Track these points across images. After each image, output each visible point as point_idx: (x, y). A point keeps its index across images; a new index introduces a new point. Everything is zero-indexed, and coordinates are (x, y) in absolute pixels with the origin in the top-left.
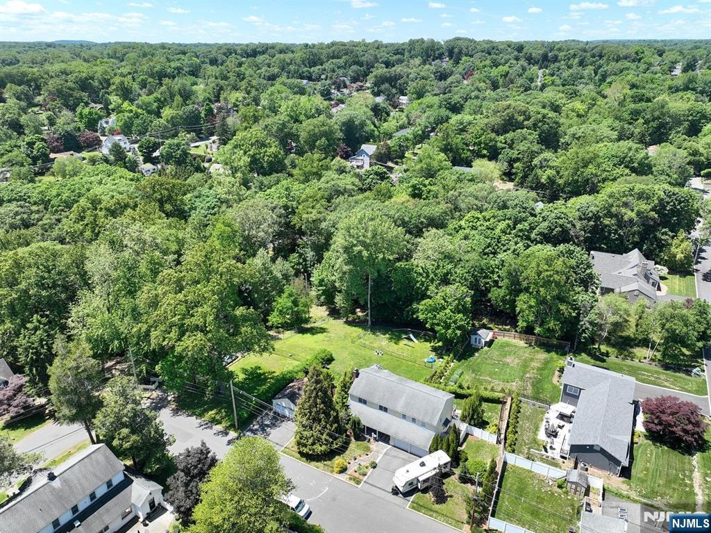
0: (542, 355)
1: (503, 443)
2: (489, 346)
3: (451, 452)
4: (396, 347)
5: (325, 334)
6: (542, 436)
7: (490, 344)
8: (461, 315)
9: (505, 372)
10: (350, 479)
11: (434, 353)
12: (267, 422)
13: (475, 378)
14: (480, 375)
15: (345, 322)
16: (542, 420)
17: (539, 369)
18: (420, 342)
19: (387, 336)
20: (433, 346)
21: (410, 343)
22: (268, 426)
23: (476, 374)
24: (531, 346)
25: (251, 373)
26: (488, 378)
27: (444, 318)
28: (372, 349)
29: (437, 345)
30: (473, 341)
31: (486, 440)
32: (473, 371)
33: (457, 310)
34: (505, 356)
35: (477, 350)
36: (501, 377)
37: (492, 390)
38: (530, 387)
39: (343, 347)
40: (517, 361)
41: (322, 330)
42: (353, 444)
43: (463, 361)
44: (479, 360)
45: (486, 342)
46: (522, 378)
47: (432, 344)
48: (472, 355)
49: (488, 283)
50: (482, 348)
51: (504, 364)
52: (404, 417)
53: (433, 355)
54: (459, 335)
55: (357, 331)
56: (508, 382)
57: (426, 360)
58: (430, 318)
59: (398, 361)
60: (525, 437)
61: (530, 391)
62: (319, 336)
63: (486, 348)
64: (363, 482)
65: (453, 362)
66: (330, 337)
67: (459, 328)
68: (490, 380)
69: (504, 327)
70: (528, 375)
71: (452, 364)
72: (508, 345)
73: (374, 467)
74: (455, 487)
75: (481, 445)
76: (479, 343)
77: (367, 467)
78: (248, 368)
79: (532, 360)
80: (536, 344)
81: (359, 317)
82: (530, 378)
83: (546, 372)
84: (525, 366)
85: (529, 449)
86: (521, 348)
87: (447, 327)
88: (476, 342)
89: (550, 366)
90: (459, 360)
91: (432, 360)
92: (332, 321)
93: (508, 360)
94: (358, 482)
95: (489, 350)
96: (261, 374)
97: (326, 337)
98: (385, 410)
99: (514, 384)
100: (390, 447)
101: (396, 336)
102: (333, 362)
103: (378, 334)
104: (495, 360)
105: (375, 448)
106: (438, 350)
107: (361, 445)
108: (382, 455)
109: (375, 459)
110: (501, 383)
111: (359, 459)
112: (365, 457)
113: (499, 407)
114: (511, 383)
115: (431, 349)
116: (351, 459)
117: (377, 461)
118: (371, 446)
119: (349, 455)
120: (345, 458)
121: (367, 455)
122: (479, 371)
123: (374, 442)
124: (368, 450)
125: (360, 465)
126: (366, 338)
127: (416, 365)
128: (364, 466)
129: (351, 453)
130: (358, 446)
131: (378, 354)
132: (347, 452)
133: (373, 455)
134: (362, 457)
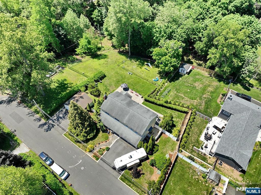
0: (215, 83)
1: (180, 141)
3: (148, 150)
4: (140, 70)
5: (106, 59)
6: (202, 138)
7: (189, 73)
8: (175, 59)
9: (193, 92)
10: (94, 156)
11: (159, 75)
12: (61, 116)
13: (176, 94)
14: (179, 93)
15: (118, 52)
16: (205, 128)
17: (212, 92)
18: (153, 68)
19: (137, 62)
20: (159, 71)
21: (148, 68)
22: (61, 118)
23: (177, 92)
24: (211, 76)
25: (61, 83)
26: (182, 95)
27: (165, 60)
28: (127, 70)
30: (180, 71)
31: (172, 137)
32: (176, 89)
33: (173, 56)
34: (195, 82)
35: (181, 76)
36: (190, 95)
37: (182, 105)
38: (204, 104)
39: (112, 69)
40: (201, 86)
41: (105, 57)
42: (101, 134)
43: (172, 82)
44: (181, 83)
45: (187, 72)
46: (201, 99)
47: (159, 69)
48: (178, 79)
49: (195, 38)
50: (184, 75)
51: (193, 87)
54: (172, 70)
55: (123, 58)
56: (192, 99)
57: (153, 80)
59: (139, 79)
61: (203, 107)
62: (102, 61)
63: (187, 75)
64: (100, 159)
65: (167, 82)
66: (107, 61)
67: (172, 66)
68: (184, 96)
69: (200, 62)
70: (204, 96)
71: (166, 84)
72: (198, 74)
73: (108, 151)
74: (147, 168)
76: (183, 72)
77: (104, 150)
78: (60, 80)
79: (209, 86)
80: (214, 75)
81: (126, 50)
82: (205, 98)
83: (215, 95)
84: (204, 89)
85: (193, 146)
86: (205, 77)
88: (182, 71)
89: (218, 91)
90: (170, 82)
91: (156, 80)
92: (112, 50)
93: (196, 84)
94: (97, 159)
95: (188, 77)
96: (66, 84)
97: (105, 61)
98: (118, 120)
99: (196, 101)
100: (119, 138)
101: (142, 63)
102: (106, 78)
103: (133, 61)
104: (189, 84)
105: (111, 138)
106: (161, 73)
107: (104, 135)
108: (114, 143)
109: (109, 145)
110: (189, 100)
111: (101, 144)
112: (104, 143)
113: (184, 116)
114: (194, 100)
115: (158, 73)
116: (97, 144)
117: (110, 147)
118: (109, 137)
119: (97, 141)
120: (94, 142)
121: (106, 142)
122: (179, 90)
123: (112, 134)
124: (107, 138)
125: (101, 149)
126: (126, 63)
127: (148, 82)
128: (103, 149)
129: (98, 140)
130: (103, 136)
131: (130, 74)
132: (96, 139)
133: (109, 142)
134: (103, 143)
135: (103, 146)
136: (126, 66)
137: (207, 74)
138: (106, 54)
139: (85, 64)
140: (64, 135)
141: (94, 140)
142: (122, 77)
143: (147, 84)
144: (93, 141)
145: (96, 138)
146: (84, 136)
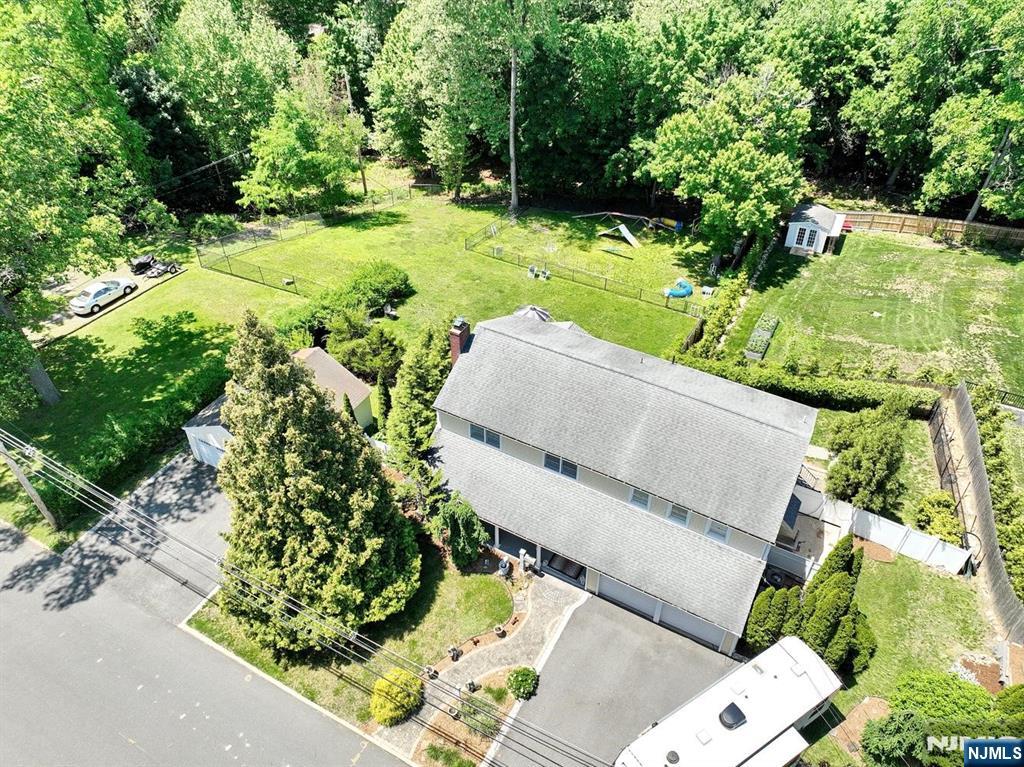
2: (837, 251)
4: (583, 257)
5: (398, 227)
7: (835, 245)
9: (904, 319)
11: (685, 272)
13: (815, 340)
14: (829, 330)
15: (453, 201)
18: (644, 244)
19: (561, 230)
20: (680, 254)
21: (621, 247)
23: (818, 329)
24: (951, 247)
26: (855, 339)
27: (733, 166)
28: (520, 263)
29: (690, 250)
30: (791, 240)
31: (918, 558)
32: (807, 319)
34: (887, 276)
35: (805, 261)
36: (897, 334)
39: (441, 260)
40: (928, 289)
41: (393, 218)
42: (453, 585)
43: (771, 290)
44: (816, 289)
46: (959, 337)
47: (678, 248)
48: (792, 273)
50: (817, 257)
51: (893, 298)
52: (641, 497)
53: (683, 276)
55: (487, 218)
56: (921, 350)
57: (667, 291)
58: (690, 168)
59: (591, 293)
62: (379, 235)
63: (829, 257)
65: (744, 294)
66: (409, 235)
67: (773, 196)
68: (866, 343)
69: (860, 202)
70: (974, 329)
71: (743, 300)
72: (885, 247)
73: (529, 695)
75: (906, 580)
76: (811, 242)
78: (156, 318)
79: (971, 285)
81: (488, 190)
82: (984, 338)
84: (958, 301)
86: (927, 255)
87: (740, 194)
90: (761, 289)
91: (683, 291)
92: (420, 199)
93: (904, 285)
95: (838, 263)
97: (398, 234)
98: (570, 469)
99: (941, 354)
100: (584, 596)
101: (582, 230)
102: (411, 301)
103: (536, 225)
104: (862, 288)
105: (530, 604)
106: (695, 263)
107: (479, 591)
108: (557, 636)
109: (530, 655)
110: (905, 353)
111: (470, 654)
112: (491, 644)
113: (919, 431)
114: (934, 352)
115: (676, 261)
116: (440, 656)
117: (538, 666)
118: (518, 597)
119: (435, 636)
120: (419, 650)
121: (503, 635)
122: (824, 319)
123: (529, 577)
124: (502, 615)
125: (474, 688)
126: (504, 236)
127: (643, 305)
128: (489, 690)
129: (442, 627)
130: (468, 595)
131: (537, 276)
132: (429, 622)
133: (523, 635)
134: (480, 648)
135: (490, 665)
136: (508, 248)
137: (926, 243)
138: (394, 210)
139: (291, 249)
140: (189, 623)
141: (415, 635)
142: (501, 292)
143: (641, 313)
144: (407, 637)
145: (422, 617)
146: (343, 605)
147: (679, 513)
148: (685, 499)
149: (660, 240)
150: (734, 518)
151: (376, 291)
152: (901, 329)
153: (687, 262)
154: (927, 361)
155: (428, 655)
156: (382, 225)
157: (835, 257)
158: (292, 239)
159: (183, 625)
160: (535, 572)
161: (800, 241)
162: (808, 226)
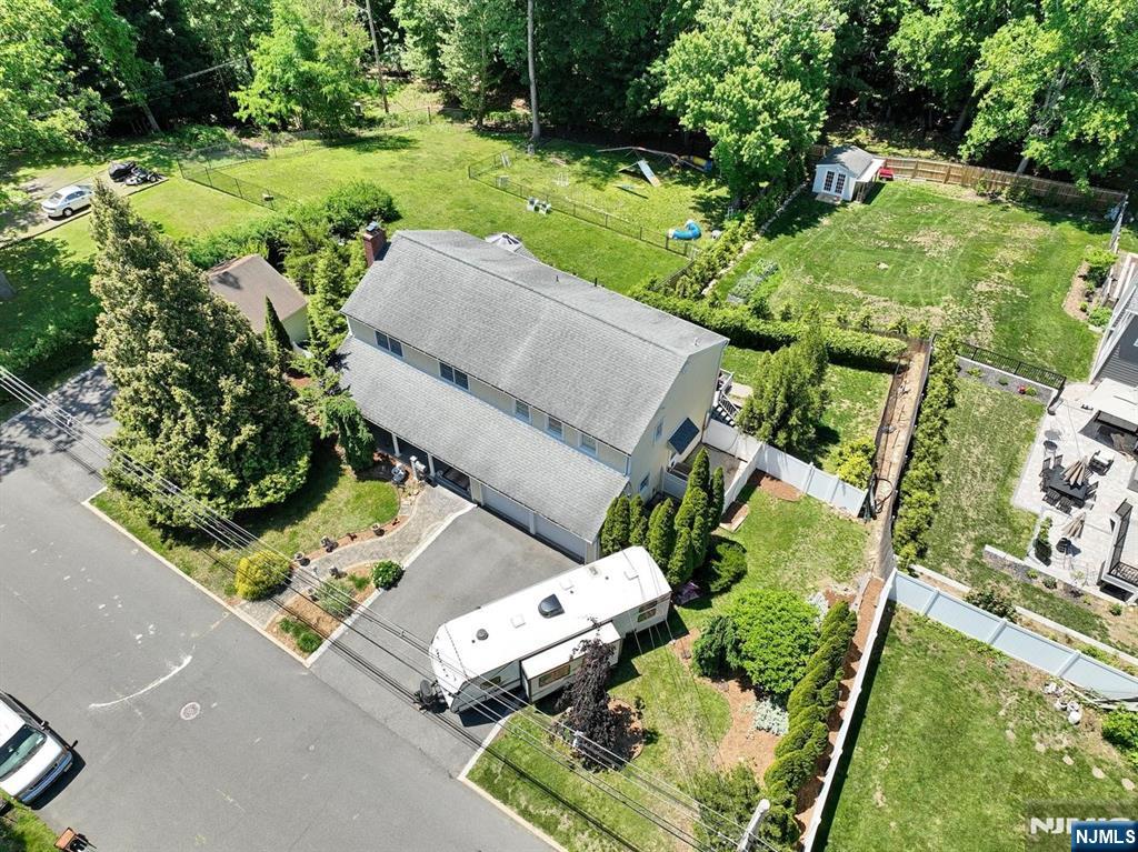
0: (1031, 229)
2: (867, 200)
4: (597, 194)
5: (404, 152)
6: (1028, 495)
7: (869, 192)
9: (910, 272)
10: (285, 626)
11: (701, 216)
13: (811, 289)
14: (829, 280)
15: (474, 128)
16: (1031, 438)
17: (1018, 269)
18: (667, 186)
19: (578, 166)
20: (701, 197)
21: (639, 187)
23: (817, 278)
24: (995, 202)
26: (852, 290)
28: (522, 194)
29: (714, 194)
30: (819, 185)
31: (825, 498)
32: (808, 269)
34: (914, 228)
35: (829, 209)
36: (897, 287)
37: (865, 326)
38: (987, 323)
39: (440, 187)
40: (949, 242)
41: (403, 143)
43: (782, 237)
44: (831, 237)
45: (860, 188)
46: (962, 295)
47: (701, 191)
48: (810, 221)
50: (845, 203)
51: (908, 251)
52: (522, 410)
53: (696, 220)
55: (502, 148)
56: (916, 304)
57: (671, 232)
59: (589, 230)
60: (970, 496)
61: (986, 334)
63: (857, 205)
64: (326, 643)
65: (750, 238)
66: (413, 159)
68: (860, 295)
69: (916, 152)
70: (982, 287)
71: (748, 246)
72: (922, 197)
73: (389, 586)
75: (800, 518)
76: (839, 189)
77: (361, 584)
79: (999, 241)
80: (1013, 195)
82: (990, 296)
83: (1041, 280)
84: (975, 258)
85: (980, 543)
86: (967, 207)
89: (1055, 261)
90: (770, 235)
91: (690, 233)
92: (443, 125)
93: (923, 239)
94: (308, 645)
95: (865, 212)
97: (401, 158)
98: (460, 379)
99: (936, 310)
100: (471, 506)
101: (602, 167)
103: (552, 158)
104: (881, 239)
105: (415, 508)
106: (714, 208)
107: (370, 493)
108: (432, 538)
109: (401, 553)
110: (896, 306)
111: (346, 546)
112: (368, 541)
113: (881, 384)
114: (928, 307)
115: (694, 204)
116: (316, 546)
117: (405, 565)
118: (405, 502)
119: (316, 529)
121: (380, 533)
122: (827, 269)
123: (422, 486)
124: (388, 514)
125: (337, 574)
126: (516, 167)
127: (643, 245)
128: (353, 578)
129: (325, 522)
130: (358, 497)
131: (537, 209)
132: (313, 519)
133: (401, 536)
134: (356, 543)
135: (359, 558)
136: (516, 179)
137: (969, 195)
138: (406, 135)
139: (282, 166)
140: (92, 501)
141: (295, 528)
142: (492, 222)
143: (638, 253)
144: (288, 530)
145: (308, 512)
147: (555, 426)
148: (559, 409)
149: (685, 182)
150: (598, 430)
151: (352, 210)
152: (903, 282)
153: (705, 206)
154: (916, 317)
155: (304, 544)
156: (387, 149)
157: (863, 206)
158: (287, 157)
159: (86, 503)
160: (429, 482)
161: (828, 187)
162: (836, 169)
